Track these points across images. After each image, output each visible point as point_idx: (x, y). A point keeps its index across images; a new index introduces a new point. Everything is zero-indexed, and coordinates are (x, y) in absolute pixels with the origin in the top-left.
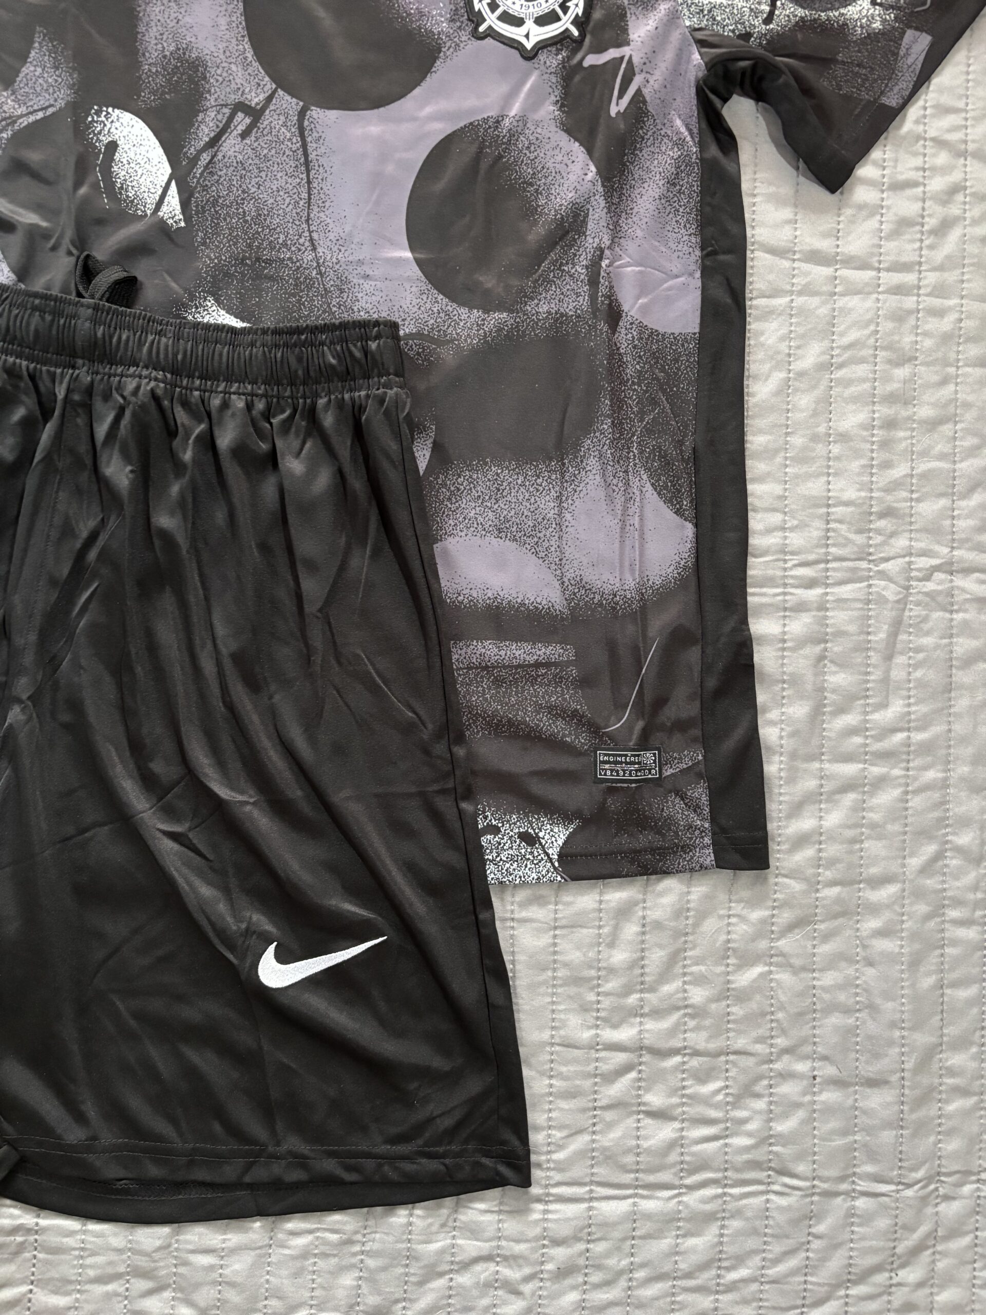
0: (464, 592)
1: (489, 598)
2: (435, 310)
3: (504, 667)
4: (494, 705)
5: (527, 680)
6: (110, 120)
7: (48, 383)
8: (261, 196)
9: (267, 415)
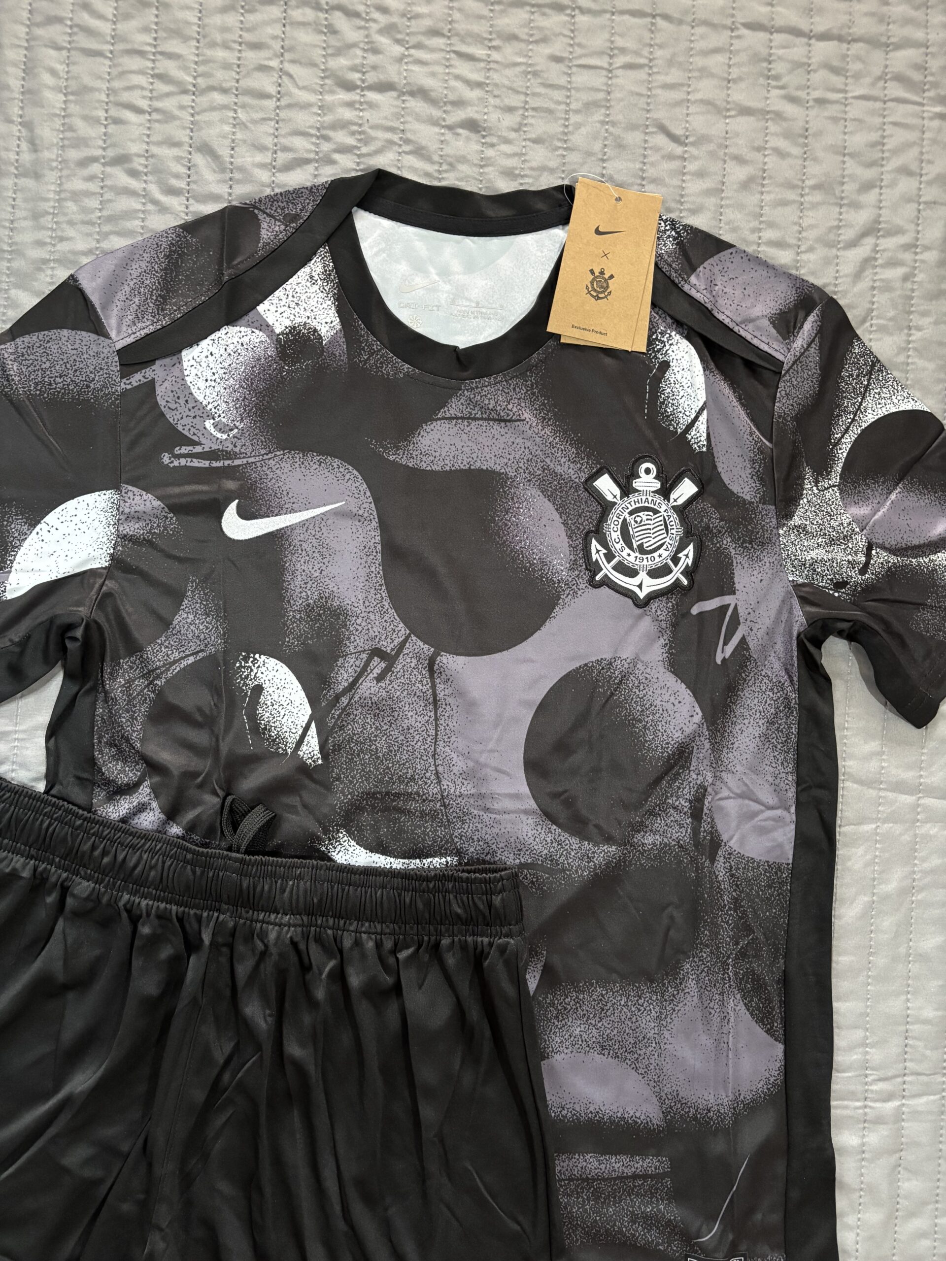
0: (568, 1106)
1: (591, 1112)
2: (549, 840)
3: (604, 1179)
4: (593, 1216)
5: (624, 1190)
6: (256, 665)
7: (195, 926)
8: (392, 733)
9: (394, 951)
